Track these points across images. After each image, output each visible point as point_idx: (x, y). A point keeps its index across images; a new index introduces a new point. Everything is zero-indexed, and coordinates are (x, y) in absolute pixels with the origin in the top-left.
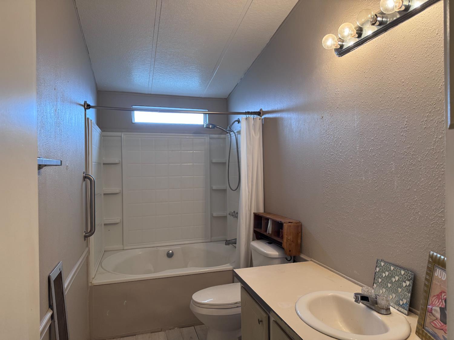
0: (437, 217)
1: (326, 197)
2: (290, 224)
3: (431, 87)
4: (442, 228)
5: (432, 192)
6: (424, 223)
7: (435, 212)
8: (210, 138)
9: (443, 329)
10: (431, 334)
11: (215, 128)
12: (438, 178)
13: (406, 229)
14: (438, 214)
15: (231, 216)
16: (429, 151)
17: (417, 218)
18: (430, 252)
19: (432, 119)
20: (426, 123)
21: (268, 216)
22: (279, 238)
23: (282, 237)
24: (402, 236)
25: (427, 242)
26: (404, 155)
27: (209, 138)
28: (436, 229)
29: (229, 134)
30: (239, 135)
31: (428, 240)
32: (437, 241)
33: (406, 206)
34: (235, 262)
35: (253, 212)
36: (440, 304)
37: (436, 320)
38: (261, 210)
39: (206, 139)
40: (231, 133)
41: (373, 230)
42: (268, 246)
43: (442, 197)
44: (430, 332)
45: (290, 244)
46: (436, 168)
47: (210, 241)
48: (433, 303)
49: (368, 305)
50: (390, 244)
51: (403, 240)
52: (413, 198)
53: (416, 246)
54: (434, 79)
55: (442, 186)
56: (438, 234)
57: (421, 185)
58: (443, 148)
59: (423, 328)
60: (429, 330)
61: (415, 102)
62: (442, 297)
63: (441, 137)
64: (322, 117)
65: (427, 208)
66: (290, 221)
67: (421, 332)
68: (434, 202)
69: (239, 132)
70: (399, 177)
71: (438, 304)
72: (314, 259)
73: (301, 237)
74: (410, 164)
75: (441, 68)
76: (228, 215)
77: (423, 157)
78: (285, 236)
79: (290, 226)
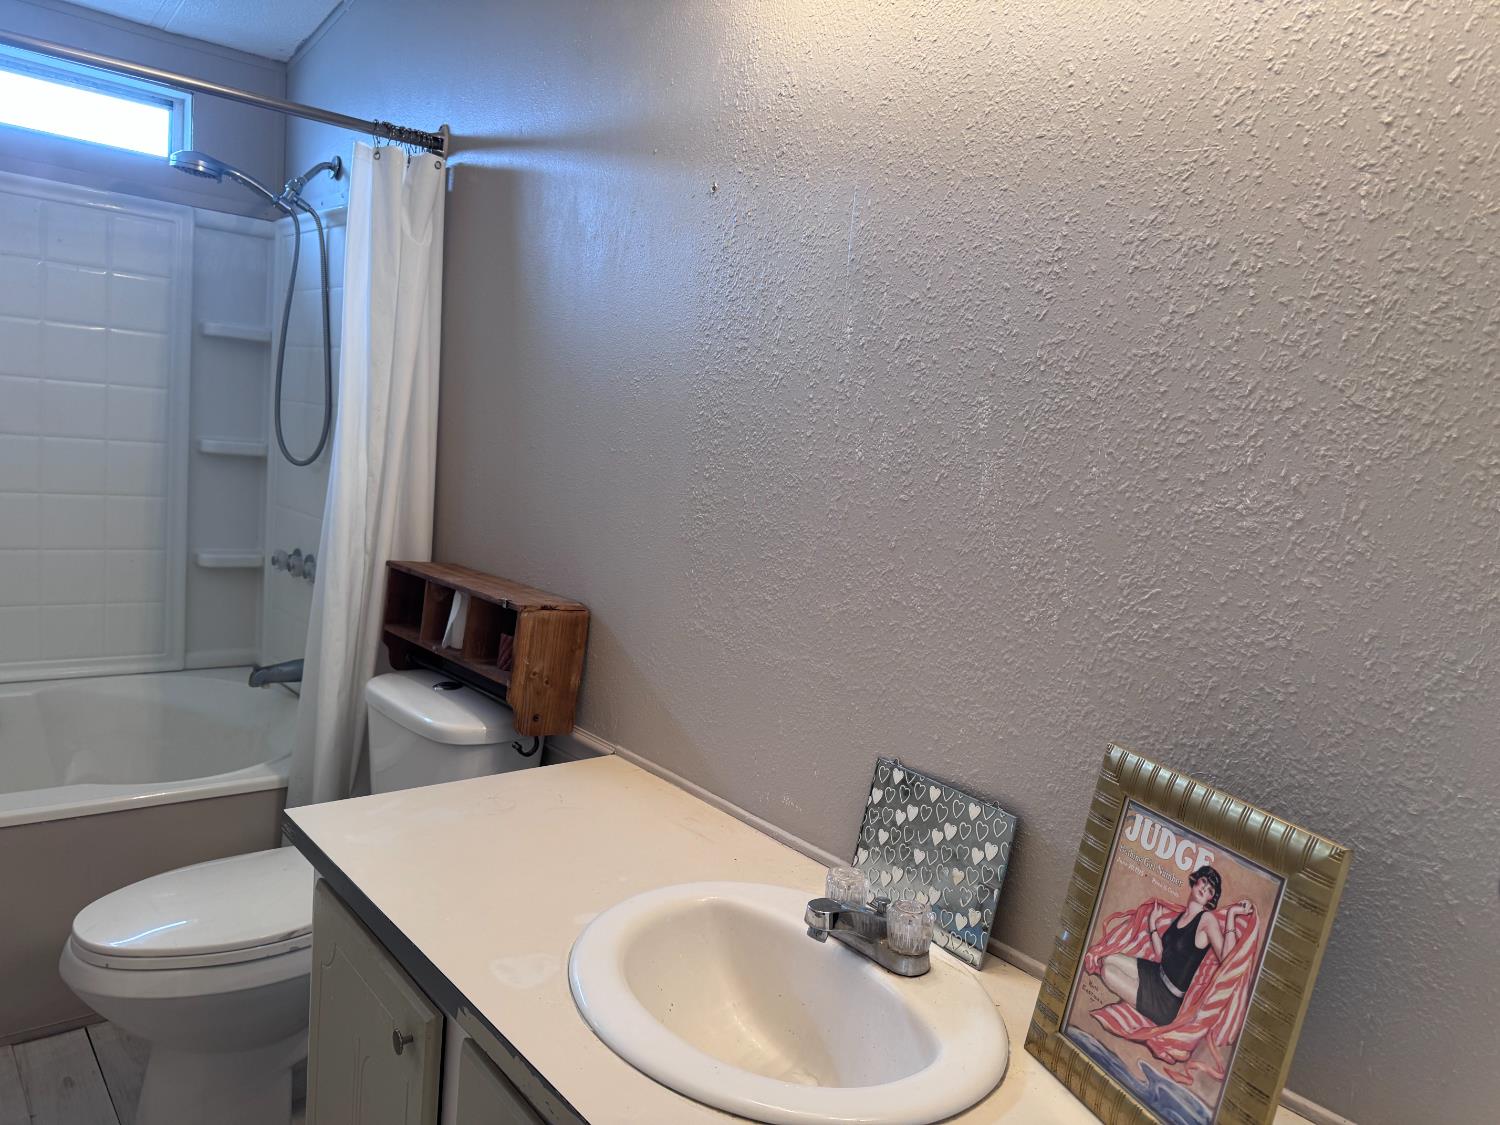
0: (1133, 617)
1: (700, 515)
2: (548, 612)
3: (1182, 104)
4: (1147, 656)
5: (1127, 522)
6: (1076, 635)
7: (1125, 597)
8: (198, 226)
9: (1149, 1043)
10: (1093, 1055)
11: (224, 177)
12: (1157, 467)
13: (1004, 654)
14: (1136, 604)
15: (281, 568)
16: (1139, 362)
17: (1051, 616)
18: (1109, 750)
19: (1167, 235)
20: (1141, 248)
21: (451, 579)
22: (493, 668)
23: (509, 666)
24: (983, 677)
25: (1078, 704)
26: (1035, 371)
27: (192, 225)
28: (1121, 661)
29: (290, 219)
30: (336, 231)
31: (1086, 700)
32: (1120, 704)
33: (1014, 568)
34: (289, 755)
35: (383, 557)
36: (1140, 947)
37: (1118, 1007)
38: (420, 552)
39: (179, 224)
40: (303, 216)
41: (873, 650)
42: (440, 696)
43: (1163, 541)
44: (1089, 1045)
45: (538, 693)
46: (1156, 430)
47: (181, 668)
48: (1111, 942)
49: (849, 939)
50: (933, 706)
51: (986, 693)
52: (1049, 539)
53: (1032, 716)
54: (1199, 75)
55: (1168, 500)
56: (1127, 678)
57: (1086, 492)
58: (1193, 356)
59: (1060, 1031)
60: (1084, 1040)
61: (1108, 163)
62: (1153, 921)
63: (1192, 309)
64: (714, 188)
65: (1098, 581)
66: (545, 603)
67: (1050, 1044)
68: (1129, 557)
69: (339, 218)
70: (1000, 458)
71: (1134, 945)
72: (628, 749)
73: (585, 662)
74: (1054, 407)
75: (1236, 29)
76: (269, 568)
77: (1107, 386)
78: (522, 662)
79: (544, 622)
